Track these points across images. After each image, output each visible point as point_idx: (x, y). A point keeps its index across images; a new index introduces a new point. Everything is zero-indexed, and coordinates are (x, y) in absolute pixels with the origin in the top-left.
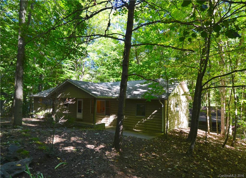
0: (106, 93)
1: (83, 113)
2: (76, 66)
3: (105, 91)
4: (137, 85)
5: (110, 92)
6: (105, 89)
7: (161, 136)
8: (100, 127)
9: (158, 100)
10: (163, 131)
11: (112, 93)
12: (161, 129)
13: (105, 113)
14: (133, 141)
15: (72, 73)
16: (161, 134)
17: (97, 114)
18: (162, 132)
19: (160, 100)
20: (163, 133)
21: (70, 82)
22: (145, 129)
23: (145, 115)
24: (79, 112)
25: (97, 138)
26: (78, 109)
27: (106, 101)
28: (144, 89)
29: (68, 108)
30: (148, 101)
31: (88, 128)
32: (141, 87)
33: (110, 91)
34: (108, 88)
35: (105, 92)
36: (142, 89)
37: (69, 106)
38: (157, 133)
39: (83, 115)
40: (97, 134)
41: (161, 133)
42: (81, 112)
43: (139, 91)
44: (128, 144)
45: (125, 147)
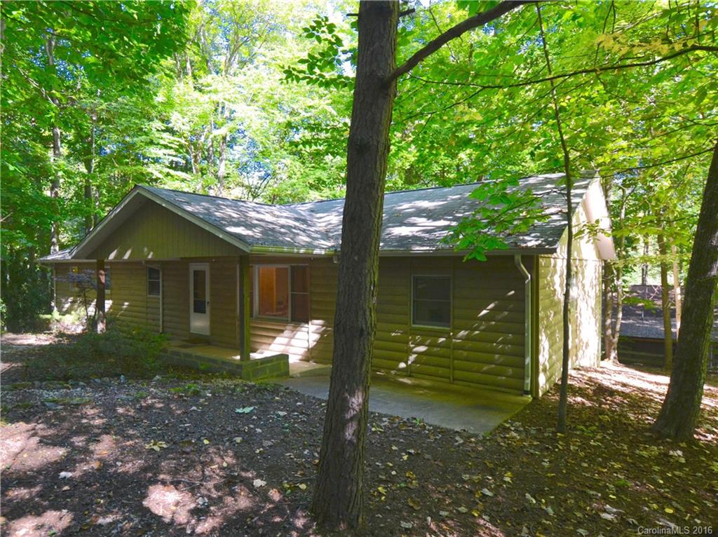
0: (284, 234)
1: (212, 315)
2: (195, 157)
3: (283, 226)
4: (405, 206)
5: (304, 231)
6: (282, 221)
7: (525, 409)
8: (268, 371)
9: (513, 257)
10: (529, 389)
11: (309, 236)
12: (523, 378)
13: (290, 315)
14: (412, 451)
15: (183, 180)
16: (520, 399)
17: (260, 316)
18: (527, 393)
19: (518, 258)
20: (530, 396)
21: (149, 196)
22: (449, 378)
23: (449, 321)
24: (196, 311)
25: (238, 440)
26: (195, 301)
27: (291, 266)
28: (435, 220)
29: (161, 297)
30: (474, 259)
31: (217, 377)
32: (420, 213)
33: (304, 227)
34: (297, 220)
35: (282, 230)
36: (429, 217)
37: (163, 292)
38: (500, 397)
39: (212, 322)
40: (247, 410)
41: (522, 395)
42: (204, 312)
43: (414, 225)
44: (394, 473)
45: (380, 494)
